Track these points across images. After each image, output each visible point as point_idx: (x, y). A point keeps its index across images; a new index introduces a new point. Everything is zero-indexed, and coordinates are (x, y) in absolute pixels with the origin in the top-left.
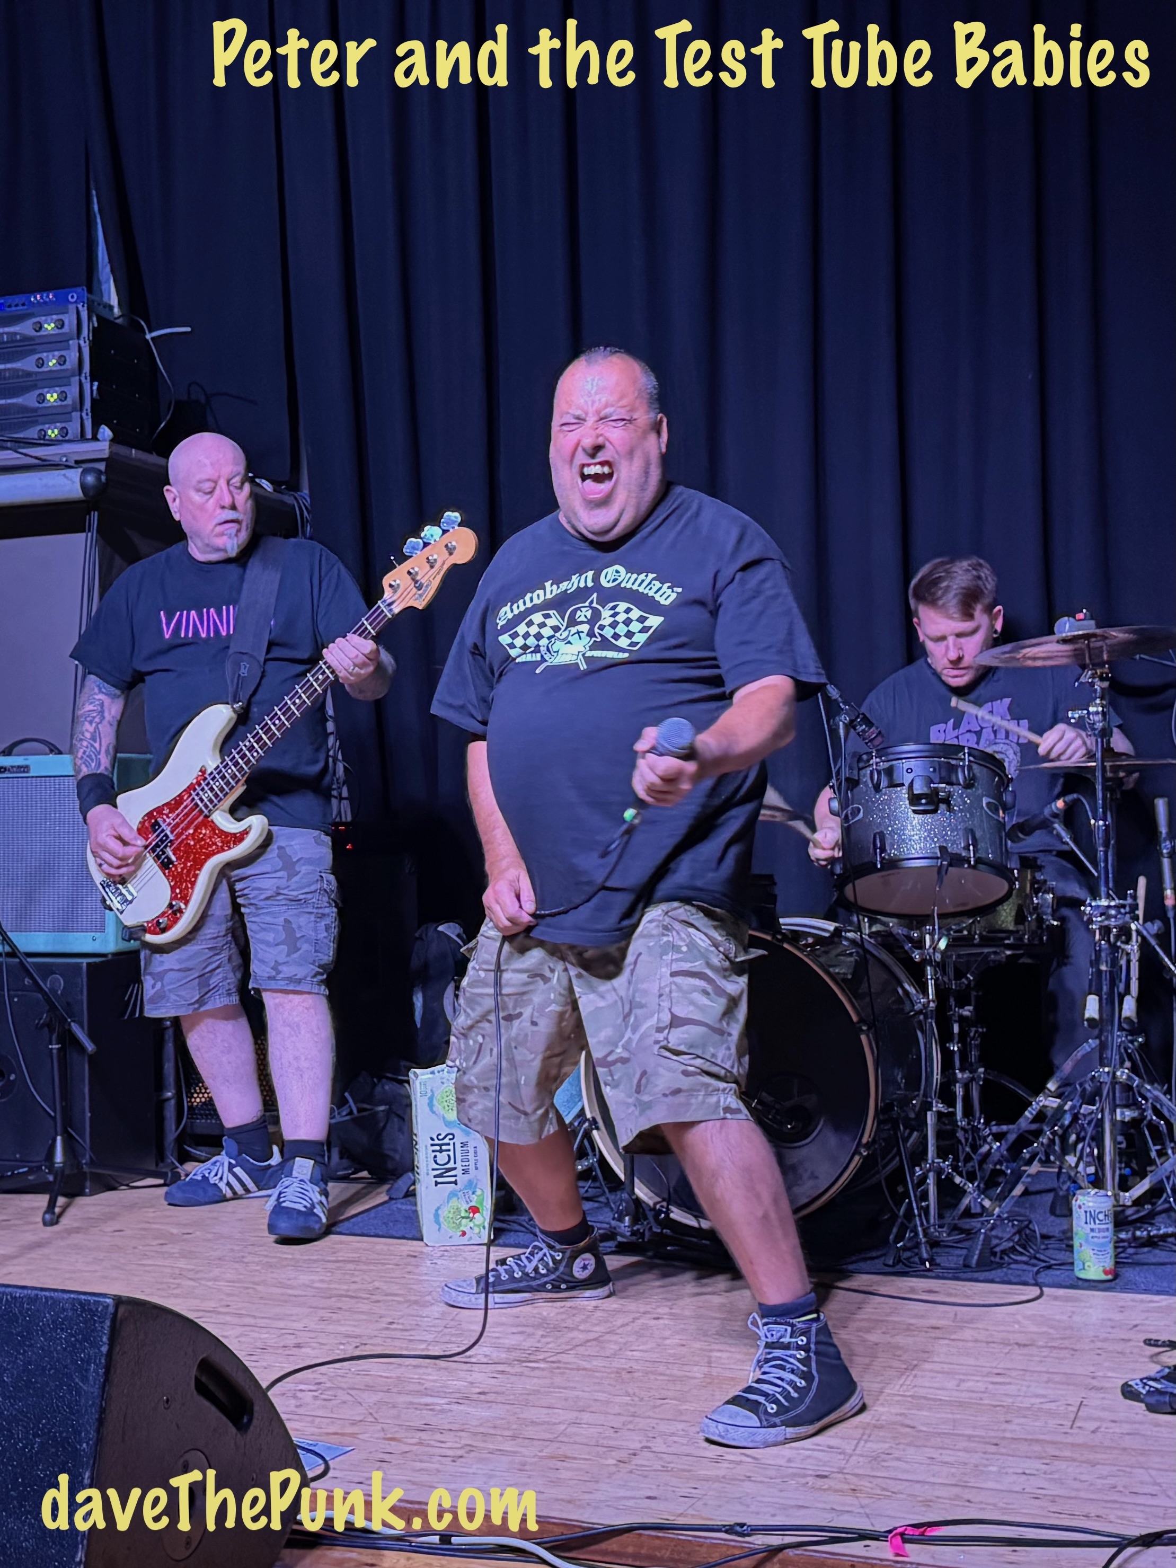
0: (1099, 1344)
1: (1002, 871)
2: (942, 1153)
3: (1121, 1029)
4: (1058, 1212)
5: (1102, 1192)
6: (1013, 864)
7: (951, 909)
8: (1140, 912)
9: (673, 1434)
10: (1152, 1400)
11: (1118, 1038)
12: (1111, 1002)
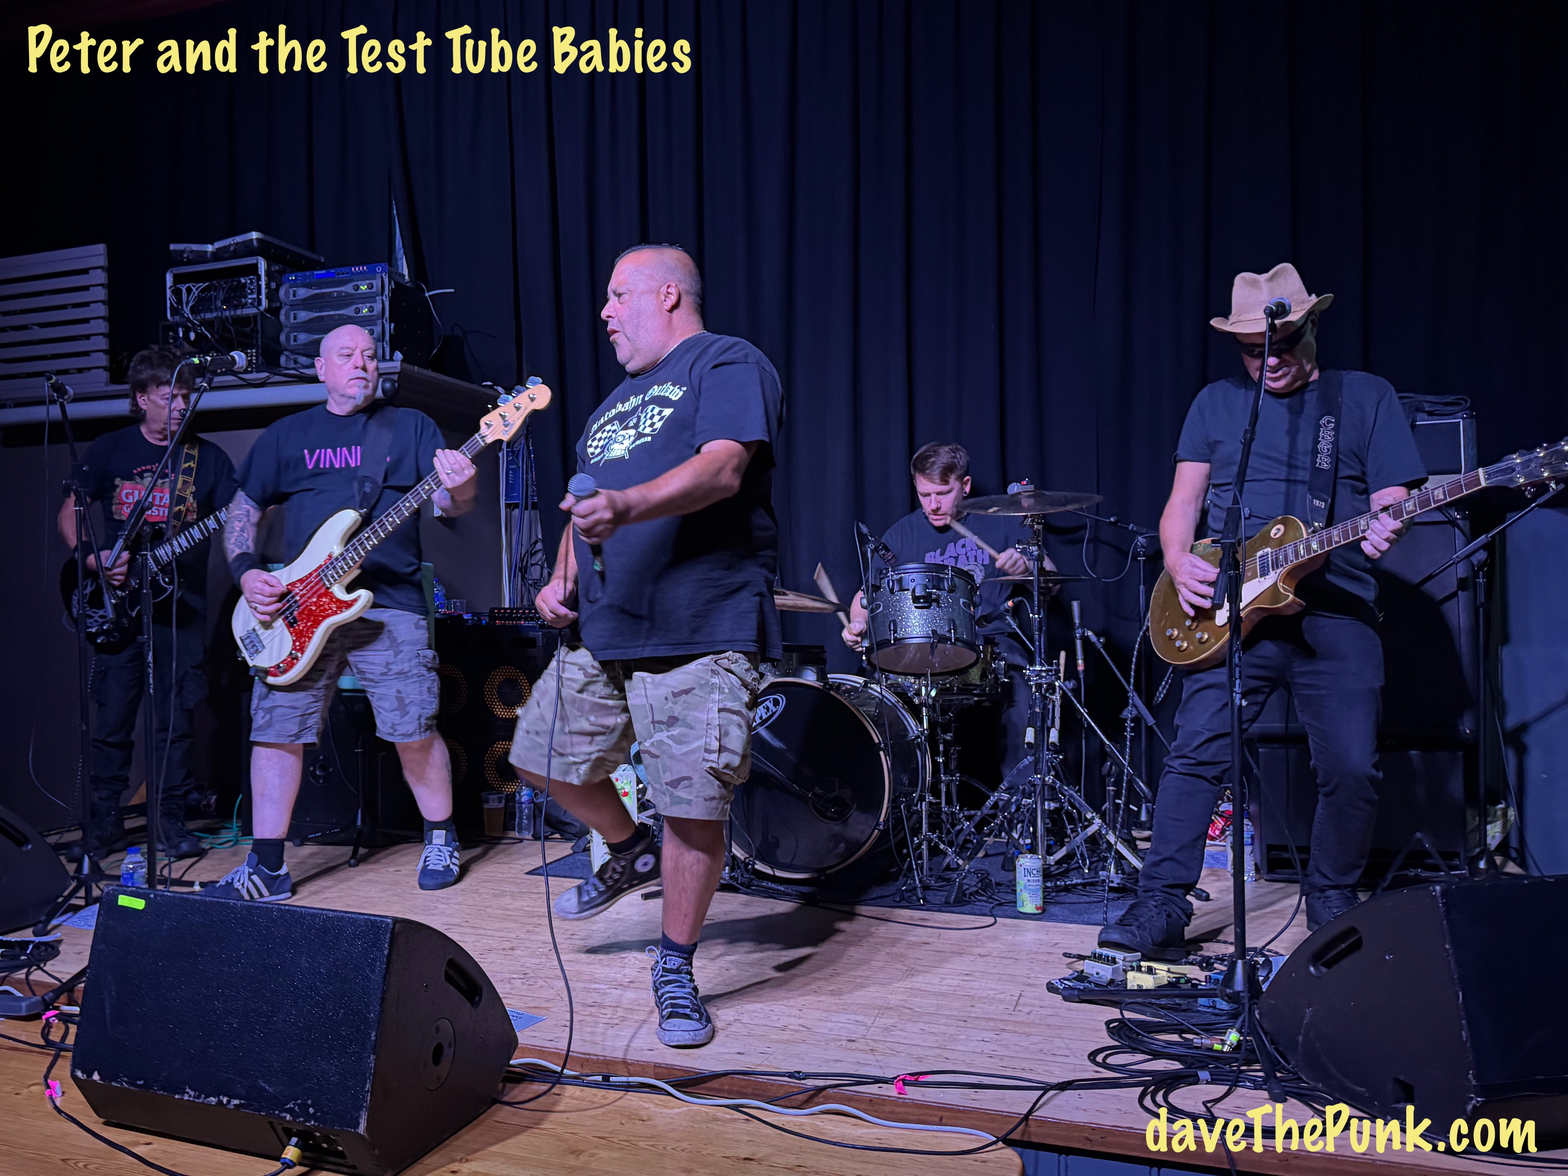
0: (1033, 956)
1: (971, 645)
2: (932, 828)
3: (1048, 750)
4: (1006, 868)
5: (1035, 856)
6: (979, 642)
7: (938, 671)
8: (1062, 675)
9: (754, 1011)
10: (1066, 993)
11: (1047, 755)
12: (1042, 733)
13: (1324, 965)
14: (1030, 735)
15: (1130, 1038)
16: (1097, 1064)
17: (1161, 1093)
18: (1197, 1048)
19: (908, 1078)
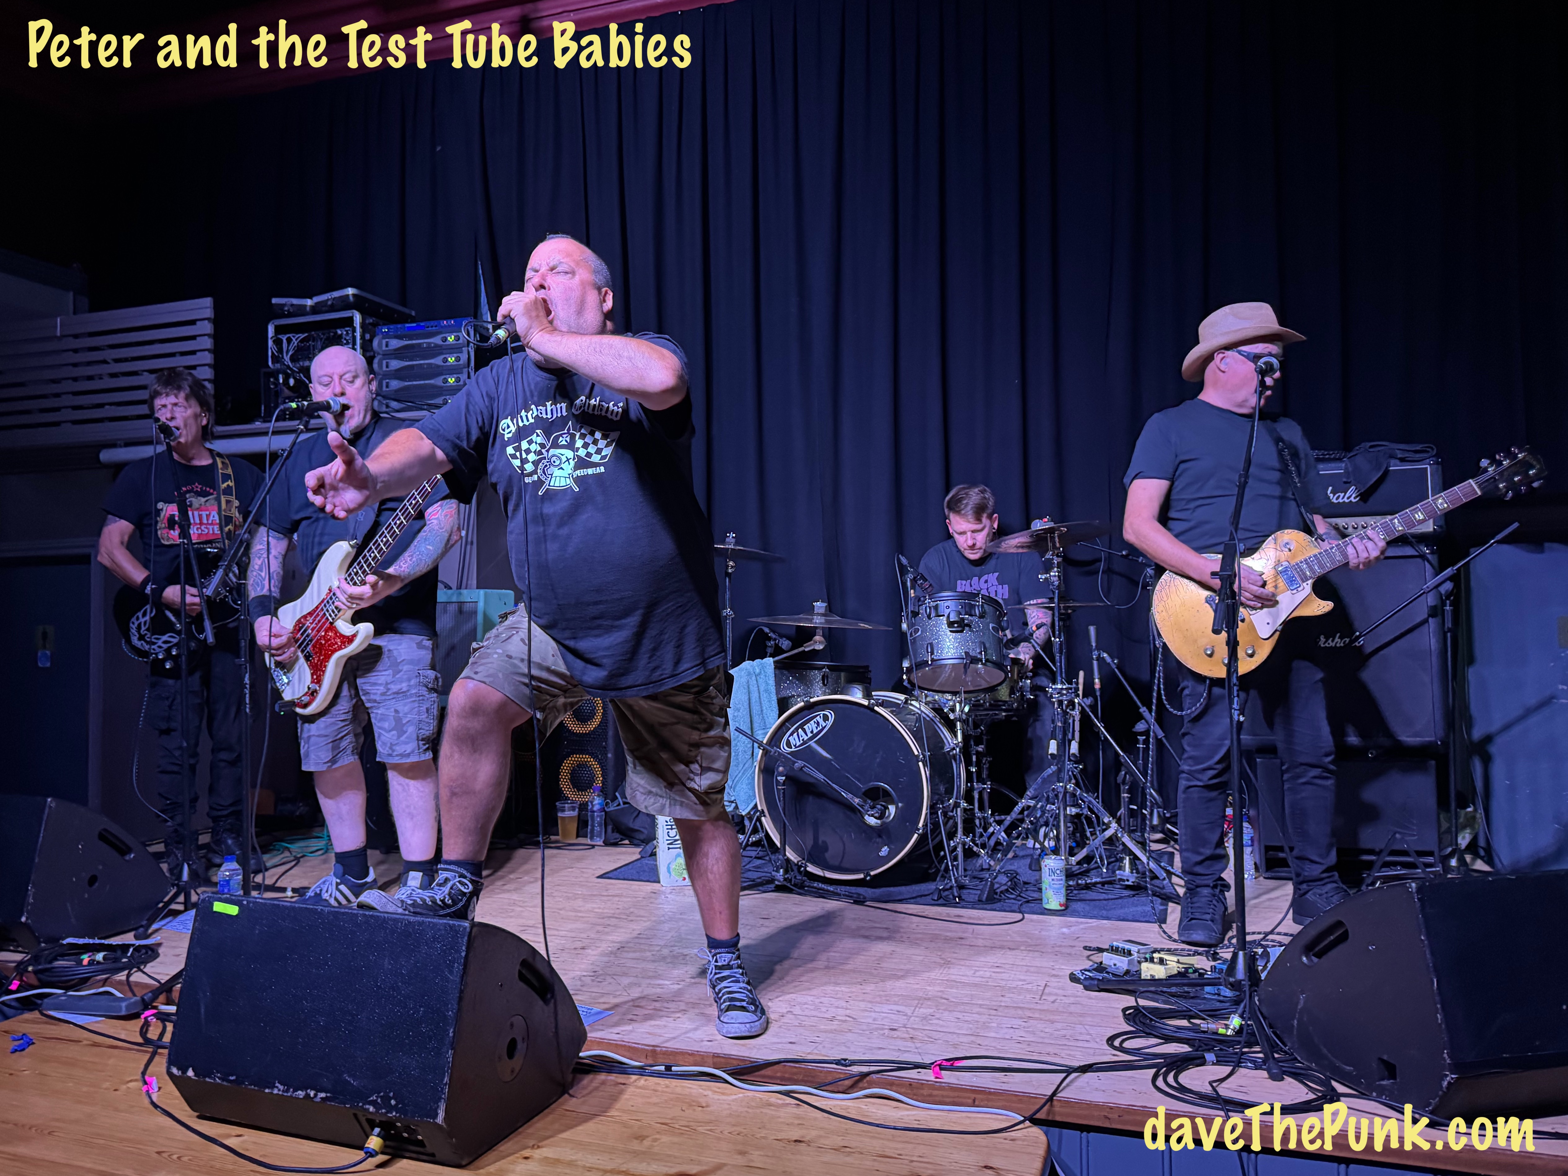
0: (1057, 949)
1: (999, 666)
2: (966, 833)
3: (1070, 760)
4: (1033, 868)
5: (1059, 857)
7: (972, 689)
8: (1080, 692)
9: (806, 1001)
10: (1087, 983)
11: (1069, 765)
12: (1064, 744)
13: (1315, 955)
14: (1053, 747)
15: (1144, 1024)
16: (1115, 1048)
17: (1172, 1074)
18: (1204, 1032)
19: (945, 1063)
